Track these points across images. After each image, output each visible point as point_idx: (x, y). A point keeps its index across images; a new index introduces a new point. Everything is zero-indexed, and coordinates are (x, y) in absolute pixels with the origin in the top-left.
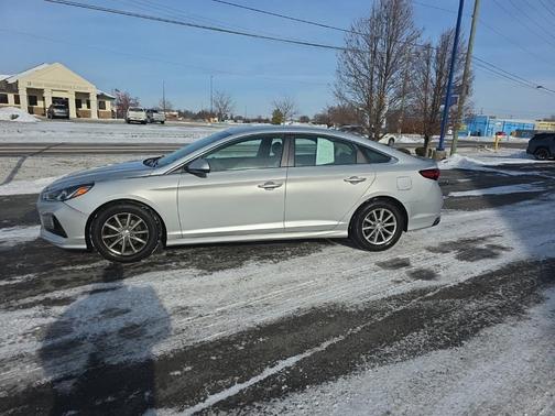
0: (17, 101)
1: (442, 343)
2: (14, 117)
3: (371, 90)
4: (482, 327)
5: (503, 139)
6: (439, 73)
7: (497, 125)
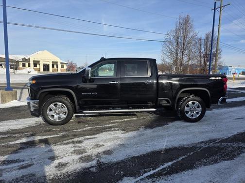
0: (29, 65)
1: (226, 158)
2: (29, 72)
3: (177, 58)
4: (241, 153)
5: (237, 76)
6: (206, 49)
7: (233, 70)
